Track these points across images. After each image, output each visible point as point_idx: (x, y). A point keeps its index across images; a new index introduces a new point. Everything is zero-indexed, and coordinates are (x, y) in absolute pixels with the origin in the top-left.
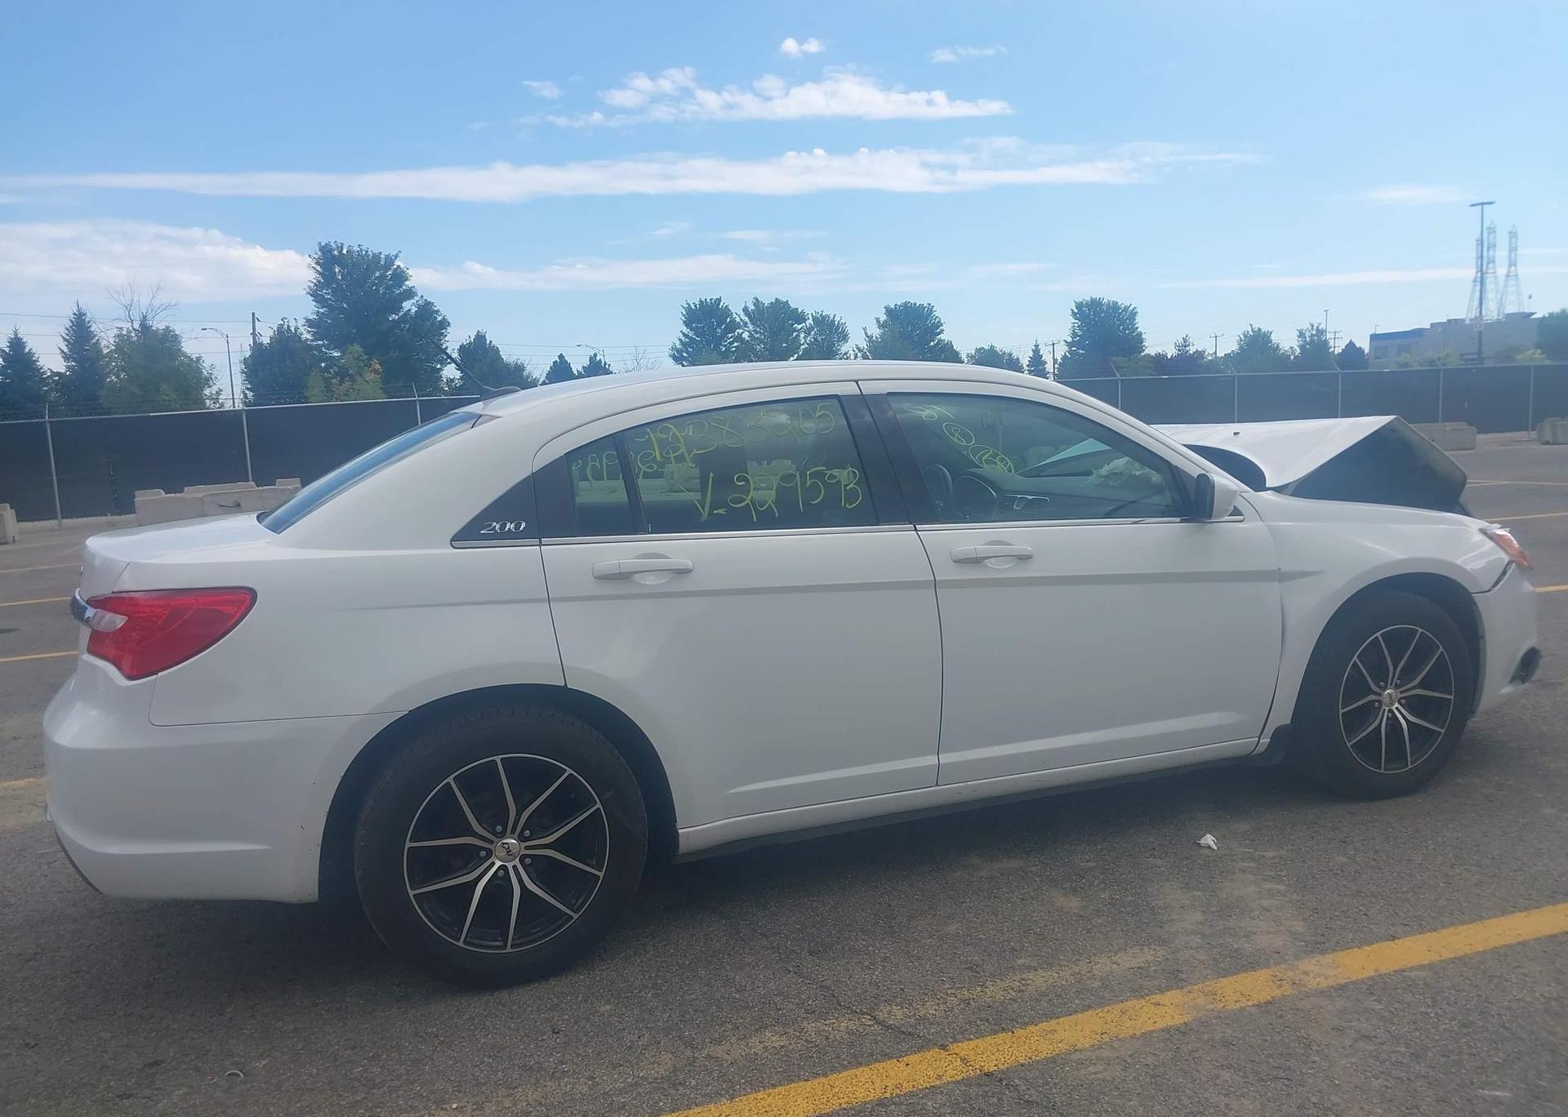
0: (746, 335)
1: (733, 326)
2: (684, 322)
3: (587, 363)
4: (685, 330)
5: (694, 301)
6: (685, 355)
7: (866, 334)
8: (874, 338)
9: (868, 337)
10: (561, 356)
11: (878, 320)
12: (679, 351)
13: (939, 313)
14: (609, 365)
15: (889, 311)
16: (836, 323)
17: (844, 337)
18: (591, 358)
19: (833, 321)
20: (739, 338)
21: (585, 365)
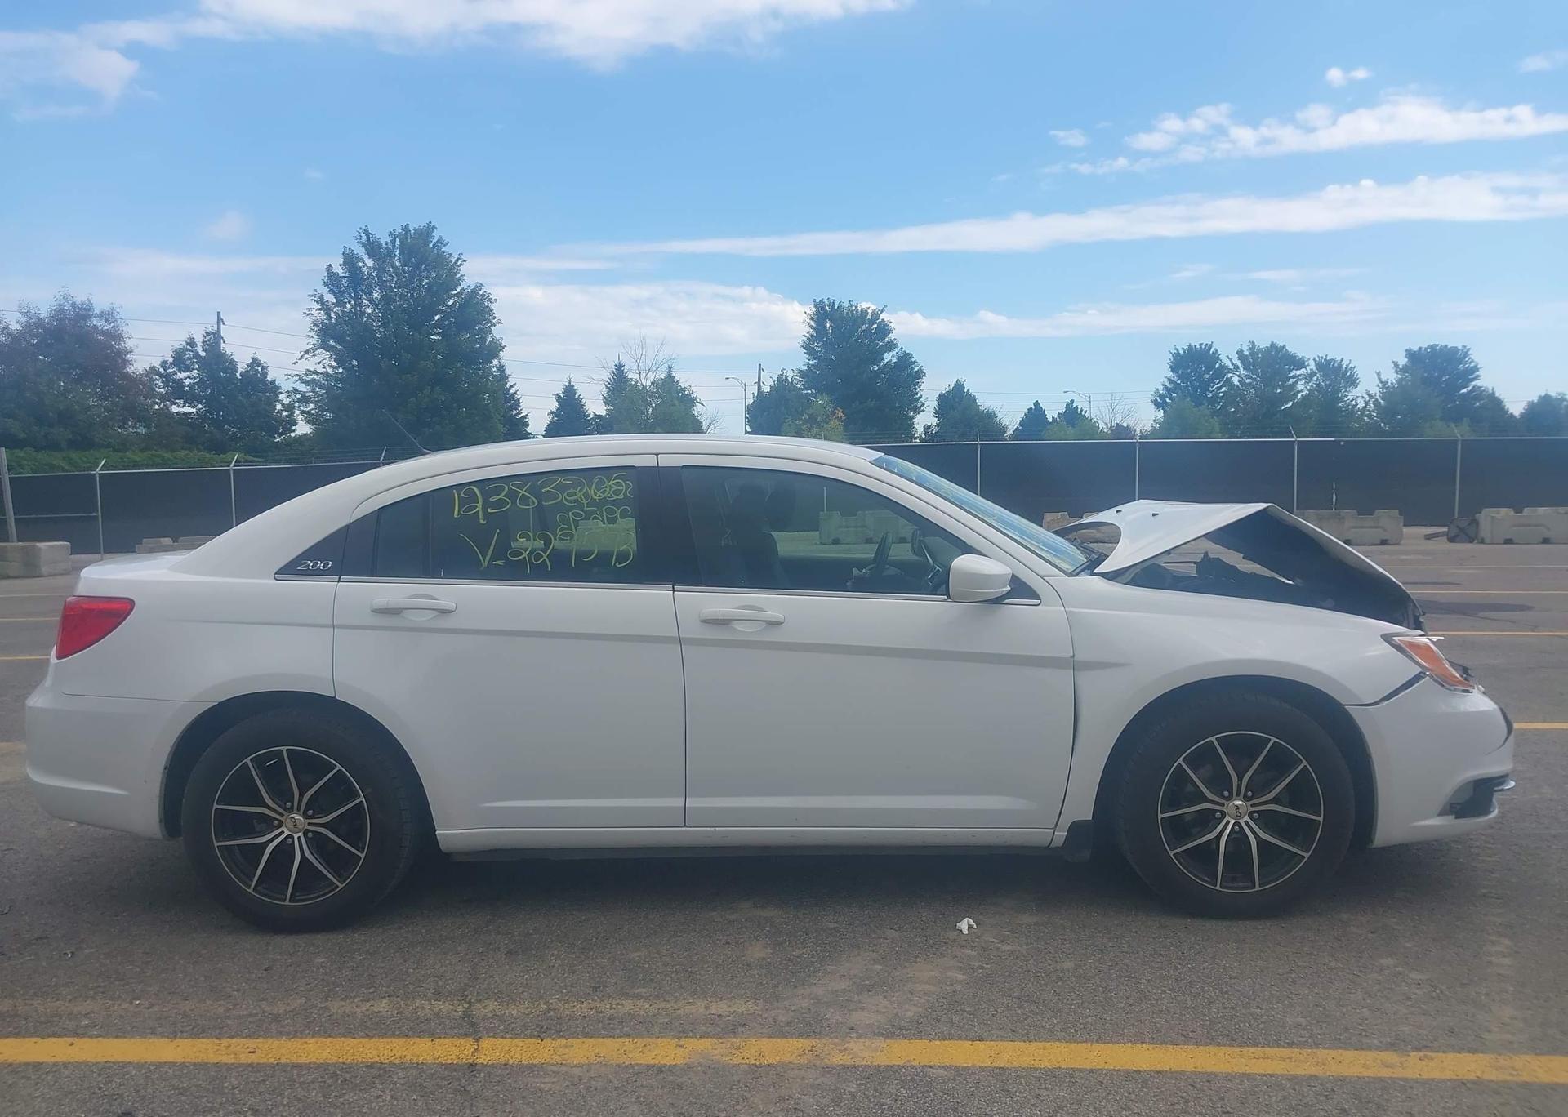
0: (1236, 380)
1: (1222, 372)
2: (1171, 367)
3: (1062, 409)
4: (1170, 374)
5: (1182, 346)
6: (1168, 400)
7: (1380, 379)
8: (1389, 384)
9: (1382, 382)
10: (1037, 404)
11: (1396, 365)
12: (1161, 396)
13: (1477, 356)
14: (1085, 412)
15: (1410, 354)
16: (1344, 366)
17: (1353, 382)
18: (1068, 405)
19: (1340, 364)
20: (1228, 382)
21: (1061, 412)
